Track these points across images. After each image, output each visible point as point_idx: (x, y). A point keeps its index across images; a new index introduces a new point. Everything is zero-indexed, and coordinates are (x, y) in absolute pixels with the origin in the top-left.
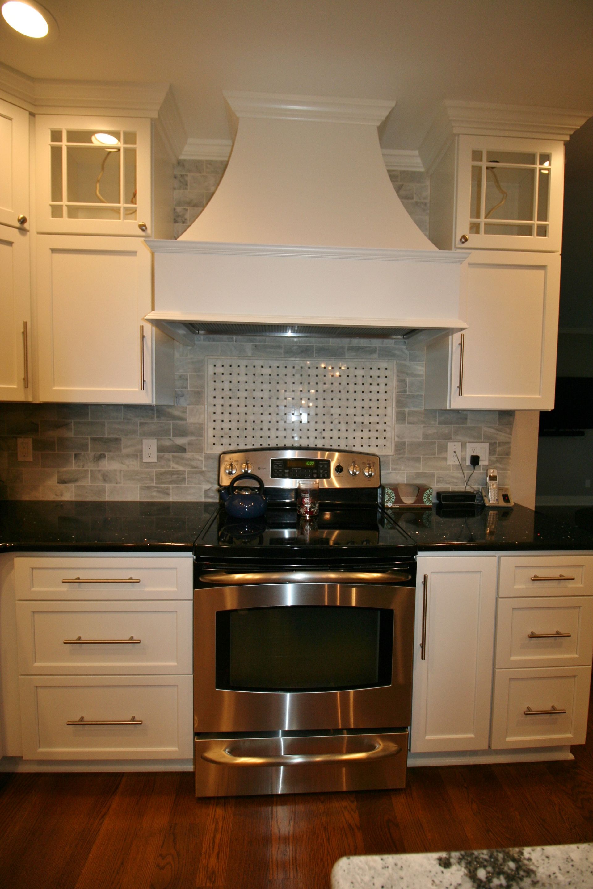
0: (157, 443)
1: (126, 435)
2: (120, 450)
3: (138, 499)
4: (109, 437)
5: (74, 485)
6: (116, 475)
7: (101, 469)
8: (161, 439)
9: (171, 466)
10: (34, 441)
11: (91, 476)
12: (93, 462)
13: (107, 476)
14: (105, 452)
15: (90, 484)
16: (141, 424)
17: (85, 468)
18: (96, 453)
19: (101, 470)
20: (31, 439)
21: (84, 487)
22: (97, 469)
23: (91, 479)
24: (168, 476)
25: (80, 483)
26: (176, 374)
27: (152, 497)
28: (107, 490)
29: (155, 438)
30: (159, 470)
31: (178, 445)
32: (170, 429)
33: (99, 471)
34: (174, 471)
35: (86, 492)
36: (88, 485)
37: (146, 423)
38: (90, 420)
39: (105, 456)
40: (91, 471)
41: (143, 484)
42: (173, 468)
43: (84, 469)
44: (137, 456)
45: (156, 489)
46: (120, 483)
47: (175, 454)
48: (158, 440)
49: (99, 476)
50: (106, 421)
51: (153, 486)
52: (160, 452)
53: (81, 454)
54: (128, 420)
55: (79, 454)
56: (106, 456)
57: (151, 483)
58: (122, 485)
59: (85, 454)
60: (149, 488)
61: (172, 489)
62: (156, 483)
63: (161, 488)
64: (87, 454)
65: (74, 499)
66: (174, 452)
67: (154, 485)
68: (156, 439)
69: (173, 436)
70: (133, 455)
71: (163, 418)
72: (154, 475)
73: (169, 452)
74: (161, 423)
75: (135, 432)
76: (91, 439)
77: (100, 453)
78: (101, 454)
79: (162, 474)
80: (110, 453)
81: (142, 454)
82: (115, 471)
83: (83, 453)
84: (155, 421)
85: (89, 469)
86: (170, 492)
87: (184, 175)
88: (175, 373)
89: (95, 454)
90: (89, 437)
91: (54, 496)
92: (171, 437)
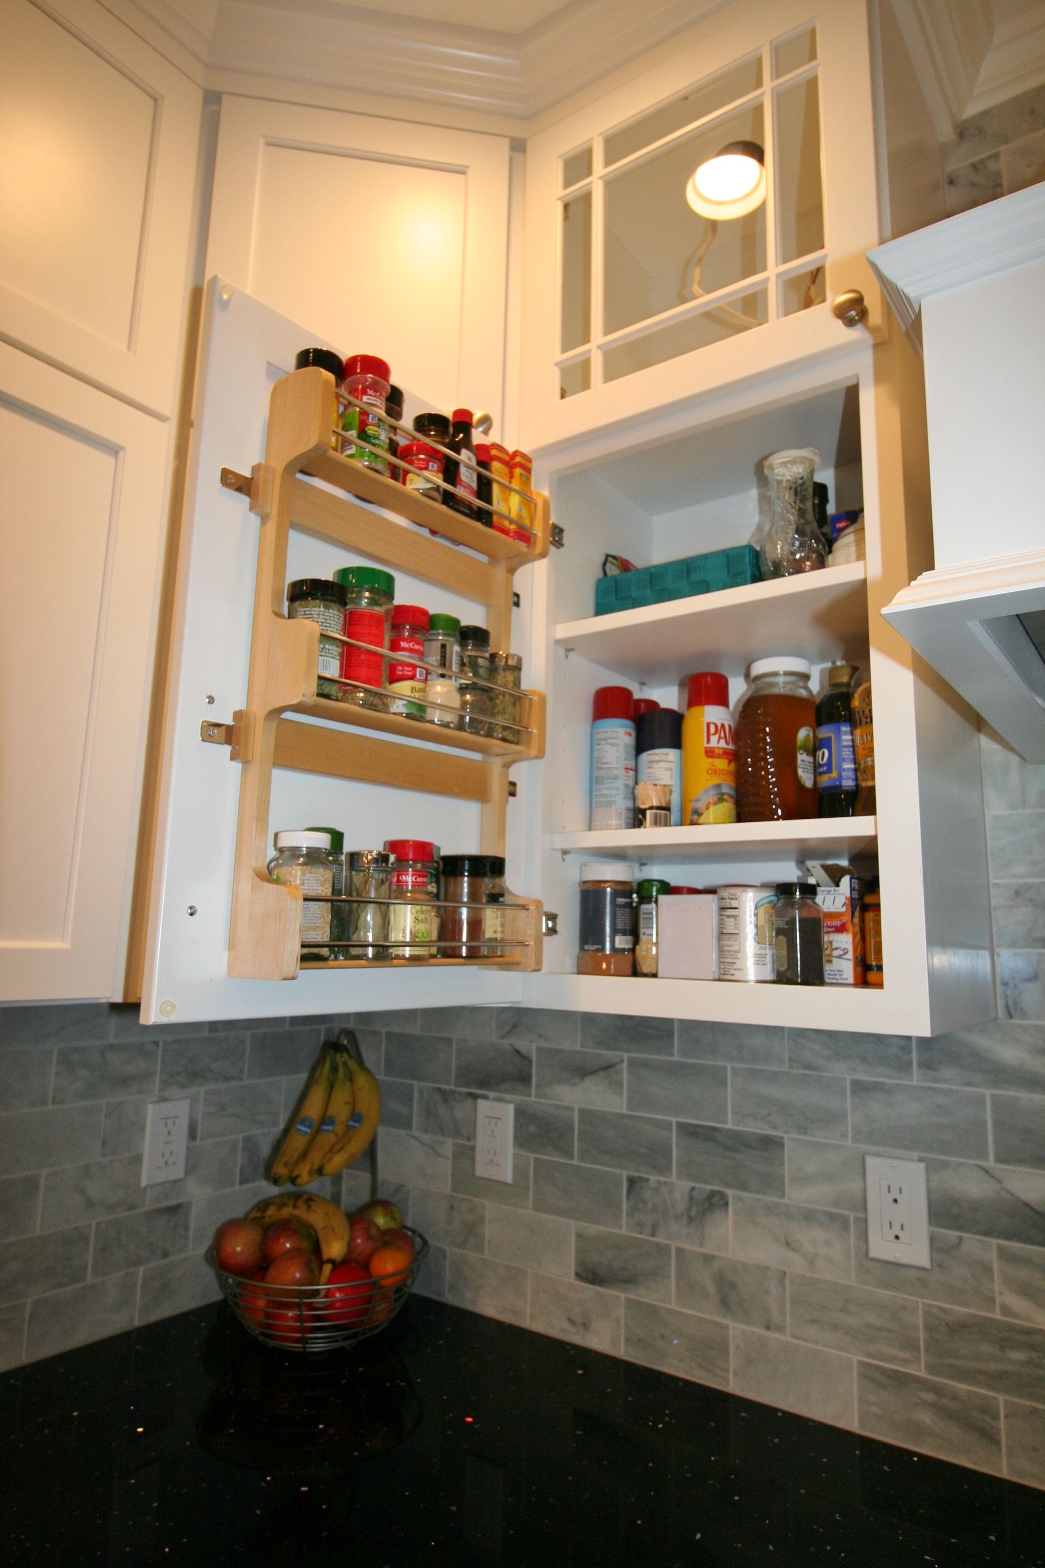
0: (928, 1181)
1: (804, 1131)
2: (780, 1190)
3: (851, 1422)
4: (739, 1128)
5: (622, 1296)
6: (767, 1292)
7: (710, 1252)
8: (945, 1165)
9: (998, 1299)
10: (522, 1115)
11: (679, 1273)
12: (685, 1220)
13: (732, 1285)
14: (728, 1185)
15: (674, 1307)
16: (860, 1088)
17: (660, 1239)
18: (697, 1185)
19: (713, 1257)
20: (511, 1108)
21: (652, 1310)
22: (696, 1248)
23: (678, 1286)
24: (986, 1348)
25: (644, 1294)
26: (996, 885)
27: (918, 1431)
28: (732, 1350)
29: (915, 1155)
30: (940, 1308)
31: (1027, 1205)
32: (983, 1125)
33: (707, 1258)
34: (1012, 1328)
35: (663, 1336)
36: (668, 1306)
37: (877, 1087)
38: (676, 1058)
39: (726, 1204)
40: (680, 1252)
41: (874, 1358)
42: (1006, 1310)
43: (654, 1239)
44: (845, 1225)
45: (930, 1397)
46: (780, 1329)
47: (1015, 1246)
48: (932, 1167)
49: (705, 1277)
50: (729, 1066)
51: (916, 1379)
52: (940, 1225)
53: (647, 1180)
54: (809, 1067)
55: (641, 1178)
56: (731, 1201)
57: (906, 1361)
58: (785, 1338)
59: (659, 1182)
60: (899, 1381)
61: (1006, 1417)
62: (931, 1369)
63: (955, 1397)
64: (665, 1183)
65: (621, 1352)
66: (1009, 1237)
67: (923, 1374)
68: (921, 1160)
69: (999, 1160)
70: (831, 1216)
71: (947, 1072)
72: (921, 1326)
73: (987, 1233)
74: (941, 1091)
75: (832, 1119)
76: (682, 1127)
77: (709, 1187)
78: (712, 1194)
79: (962, 1328)
80: (745, 1194)
81: (866, 1220)
82: (763, 1270)
83: (653, 1178)
84: (915, 1083)
85: (674, 1245)
86: (999, 1430)
87: (982, 162)
88: (993, 880)
89: (693, 1189)
90: (674, 1120)
91: (566, 1325)
92: (991, 1163)
